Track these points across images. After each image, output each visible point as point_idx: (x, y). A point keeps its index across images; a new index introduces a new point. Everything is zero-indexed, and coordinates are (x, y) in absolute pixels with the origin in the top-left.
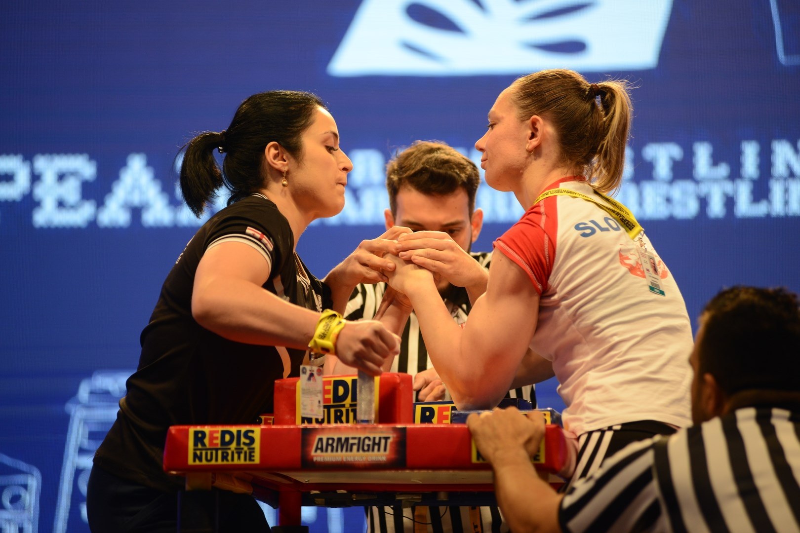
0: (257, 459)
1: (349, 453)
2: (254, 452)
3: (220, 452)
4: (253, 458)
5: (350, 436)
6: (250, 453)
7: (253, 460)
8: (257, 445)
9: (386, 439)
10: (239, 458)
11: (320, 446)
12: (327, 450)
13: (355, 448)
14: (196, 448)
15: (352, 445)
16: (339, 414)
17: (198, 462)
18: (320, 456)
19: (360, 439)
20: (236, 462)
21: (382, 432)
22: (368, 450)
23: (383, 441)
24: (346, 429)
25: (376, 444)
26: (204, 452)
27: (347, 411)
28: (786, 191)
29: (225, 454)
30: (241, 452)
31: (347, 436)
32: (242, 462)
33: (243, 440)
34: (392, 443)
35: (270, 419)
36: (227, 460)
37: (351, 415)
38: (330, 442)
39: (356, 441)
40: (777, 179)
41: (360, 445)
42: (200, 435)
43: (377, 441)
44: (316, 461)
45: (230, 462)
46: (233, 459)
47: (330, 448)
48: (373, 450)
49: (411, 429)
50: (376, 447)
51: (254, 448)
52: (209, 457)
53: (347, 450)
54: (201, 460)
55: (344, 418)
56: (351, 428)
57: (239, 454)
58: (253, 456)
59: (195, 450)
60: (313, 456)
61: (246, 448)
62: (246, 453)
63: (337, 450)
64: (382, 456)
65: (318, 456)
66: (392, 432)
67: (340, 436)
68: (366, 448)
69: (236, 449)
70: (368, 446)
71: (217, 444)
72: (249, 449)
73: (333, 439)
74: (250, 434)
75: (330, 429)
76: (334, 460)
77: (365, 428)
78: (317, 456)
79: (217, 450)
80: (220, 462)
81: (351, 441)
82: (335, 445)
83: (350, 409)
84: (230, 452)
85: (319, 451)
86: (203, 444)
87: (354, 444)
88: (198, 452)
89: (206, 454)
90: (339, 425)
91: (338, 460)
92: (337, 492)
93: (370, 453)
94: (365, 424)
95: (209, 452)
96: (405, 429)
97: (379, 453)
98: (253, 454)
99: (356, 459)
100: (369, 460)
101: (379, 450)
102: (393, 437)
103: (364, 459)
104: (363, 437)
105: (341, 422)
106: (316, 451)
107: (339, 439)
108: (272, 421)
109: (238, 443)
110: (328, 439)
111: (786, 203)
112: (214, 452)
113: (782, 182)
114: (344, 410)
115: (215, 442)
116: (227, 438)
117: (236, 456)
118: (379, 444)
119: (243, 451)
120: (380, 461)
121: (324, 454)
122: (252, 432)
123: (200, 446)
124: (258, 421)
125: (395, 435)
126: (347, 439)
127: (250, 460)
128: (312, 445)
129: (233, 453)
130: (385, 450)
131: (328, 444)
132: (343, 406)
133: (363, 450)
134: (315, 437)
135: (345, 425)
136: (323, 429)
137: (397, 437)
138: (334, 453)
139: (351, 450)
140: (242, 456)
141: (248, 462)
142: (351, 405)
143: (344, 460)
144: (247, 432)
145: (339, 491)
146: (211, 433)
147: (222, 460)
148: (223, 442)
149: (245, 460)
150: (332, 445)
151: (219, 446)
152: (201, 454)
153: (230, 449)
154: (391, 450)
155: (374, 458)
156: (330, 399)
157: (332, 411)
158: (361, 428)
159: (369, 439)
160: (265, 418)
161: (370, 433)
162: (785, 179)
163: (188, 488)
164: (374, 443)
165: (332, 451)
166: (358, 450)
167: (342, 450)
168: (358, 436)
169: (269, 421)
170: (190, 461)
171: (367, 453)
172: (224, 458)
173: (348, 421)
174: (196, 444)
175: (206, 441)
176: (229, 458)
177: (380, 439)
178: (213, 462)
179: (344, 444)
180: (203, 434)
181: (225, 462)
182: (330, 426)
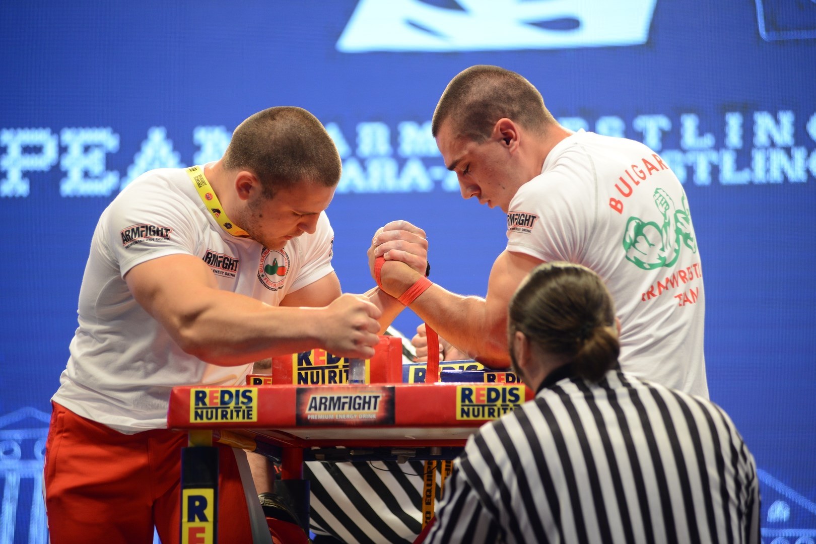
0: (254, 418)
1: (341, 411)
2: (251, 411)
3: (220, 411)
4: (250, 417)
5: (342, 395)
6: (248, 411)
7: (251, 418)
8: (254, 404)
9: (376, 398)
10: (238, 416)
11: (313, 405)
12: (320, 409)
13: (347, 406)
14: (197, 407)
15: (344, 403)
16: (332, 374)
17: (199, 421)
18: (314, 414)
19: (351, 398)
20: (235, 420)
21: (372, 392)
22: (359, 408)
23: (373, 400)
24: (339, 388)
25: (366, 403)
26: (205, 411)
27: (341, 371)
28: (768, 159)
29: (224, 413)
30: (240, 411)
31: (339, 395)
32: (240, 420)
33: (241, 399)
34: (381, 402)
35: (270, 380)
36: (227, 418)
37: (344, 375)
38: (323, 401)
39: (348, 400)
40: (759, 149)
41: (352, 404)
42: (201, 395)
43: (367, 400)
44: (311, 418)
45: (229, 420)
46: (232, 418)
47: (323, 406)
48: (364, 408)
49: (398, 388)
50: (367, 406)
51: (251, 407)
52: (209, 416)
53: (339, 409)
54: (201, 418)
55: (337, 379)
56: (343, 388)
57: (238, 412)
58: (251, 414)
59: (196, 408)
60: (307, 414)
61: (244, 407)
62: (244, 411)
63: (330, 409)
64: (372, 413)
65: (313, 415)
66: (381, 391)
67: (332, 396)
68: (357, 406)
69: (235, 408)
70: (359, 404)
71: (217, 403)
72: (247, 407)
73: (326, 399)
74: (248, 394)
75: (323, 389)
76: (327, 418)
77: (356, 388)
78: (311, 414)
79: (217, 409)
80: (220, 420)
81: (343, 400)
82: (328, 403)
83: (343, 370)
84: (229, 411)
85: (313, 410)
86: (204, 404)
87: (347, 403)
88: (199, 411)
89: (207, 412)
90: (333, 384)
91: (331, 418)
92: (336, 448)
93: (361, 411)
94: (356, 384)
95: (209, 411)
96: (393, 388)
97: (369, 411)
98: (250, 413)
99: (348, 416)
100: (360, 418)
101: (369, 408)
102: (383, 396)
103: (355, 416)
104: (354, 396)
105: (335, 382)
106: (310, 409)
107: (332, 399)
108: (271, 382)
109: (237, 403)
110: (321, 398)
111: (767, 171)
112: (214, 411)
113: (763, 151)
114: (337, 371)
115: (215, 401)
116: (227, 397)
117: (235, 414)
118: (369, 403)
119: (242, 410)
120: (370, 418)
121: (318, 412)
122: (250, 391)
123: (201, 405)
124: (258, 382)
125: (384, 394)
126: (339, 399)
127: (248, 418)
128: (307, 404)
129: (232, 412)
130: (375, 408)
131: (321, 403)
132: (337, 367)
133: (355, 409)
134: (309, 396)
135: (338, 384)
136: (317, 389)
137: (386, 396)
138: (327, 411)
139: (343, 409)
140: (241, 414)
141: (246, 420)
142: (344, 366)
143: (337, 417)
144: (245, 392)
145: (338, 447)
146: (212, 393)
147: (222, 418)
148: (223, 402)
149: (244, 418)
150: (325, 404)
151: (219, 405)
152: (202, 412)
153: (229, 408)
154: (380, 408)
155: (364, 416)
156: (324, 360)
157: (326, 371)
158: (352, 388)
159: (360, 398)
160: (264, 379)
161: (360, 392)
162: (766, 149)
163: (190, 444)
164: (365, 402)
165: (325, 409)
166: (350, 408)
167: (334, 409)
168: (349, 395)
169: (268, 382)
170: (192, 420)
171: (357, 411)
172: (224, 416)
173: (341, 382)
174: (197, 404)
175: (207, 400)
176: (229, 416)
177: (370, 397)
178: (214, 420)
179: (337, 403)
180: (204, 393)
181: (225, 420)
182: (324, 386)
